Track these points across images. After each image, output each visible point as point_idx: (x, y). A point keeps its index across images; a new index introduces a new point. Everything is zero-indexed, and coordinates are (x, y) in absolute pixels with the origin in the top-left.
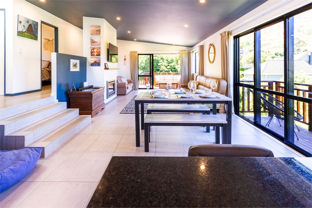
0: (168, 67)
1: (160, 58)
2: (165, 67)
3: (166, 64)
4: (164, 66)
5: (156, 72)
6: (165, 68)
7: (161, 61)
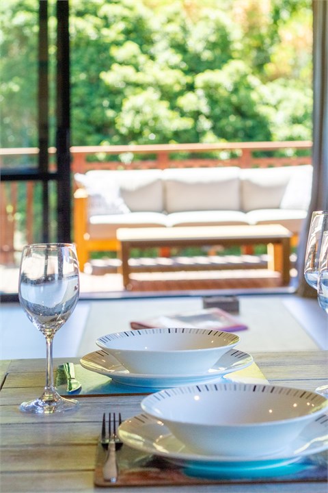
0: (189, 101)
1: (121, 26)
2: (165, 104)
3: (174, 79)
4: (152, 95)
5: (83, 143)
6: (163, 109)
7: (130, 49)
